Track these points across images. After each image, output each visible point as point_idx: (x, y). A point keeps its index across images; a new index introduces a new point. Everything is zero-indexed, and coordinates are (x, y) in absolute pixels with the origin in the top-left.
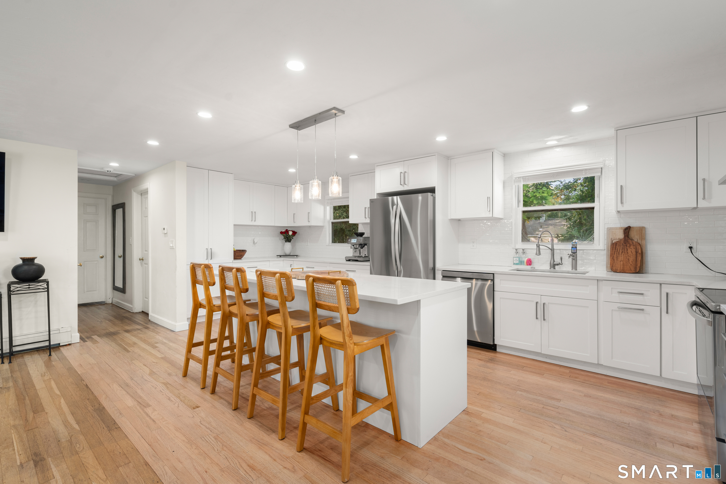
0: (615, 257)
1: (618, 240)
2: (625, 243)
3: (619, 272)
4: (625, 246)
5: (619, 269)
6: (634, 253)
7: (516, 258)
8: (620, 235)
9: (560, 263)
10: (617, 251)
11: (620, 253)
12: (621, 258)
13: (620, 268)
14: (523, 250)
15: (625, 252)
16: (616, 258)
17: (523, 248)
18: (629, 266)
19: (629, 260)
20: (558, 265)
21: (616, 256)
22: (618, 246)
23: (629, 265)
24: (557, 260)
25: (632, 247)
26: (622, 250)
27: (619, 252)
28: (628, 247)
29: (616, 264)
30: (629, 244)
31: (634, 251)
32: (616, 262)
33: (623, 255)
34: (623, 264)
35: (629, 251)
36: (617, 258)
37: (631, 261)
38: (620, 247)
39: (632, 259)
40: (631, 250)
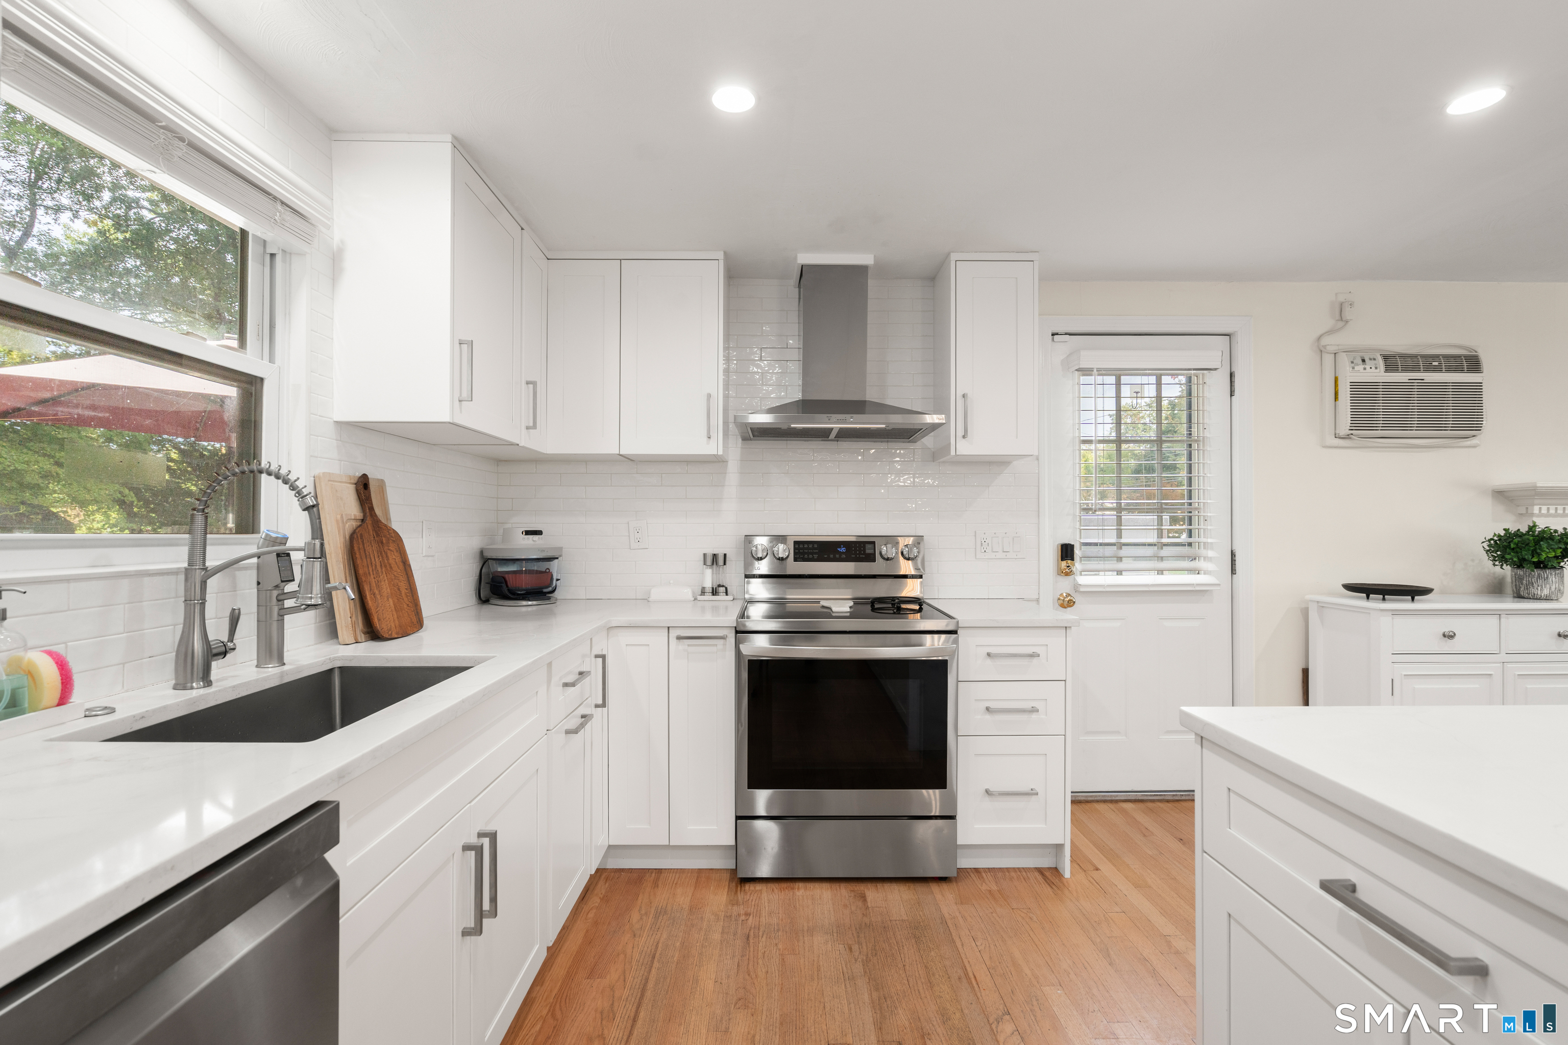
0: (375, 585)
1: (356, 524)
2: (378, 535)
3: (396, 636)
4: (380, 545)
5: (393, 626)
6: (402, 566)
8: (354, 507)
10: (372, 564)
11: (379, 567)
12: (386, 588)
13: (394, 620)
15: (385, 566)
16: (377, 589)
18: (407, 612)
19: (399, 589)
20: (224, 654)
21: (375, 581)
22: (369, 546)
23: (405, 606)
25: (392, 546)
26: (379, 557)
27: (376, 566)
28: (386, 548)
29: (383, 608)
30: (385, 536)
31: (398, 560)
32: (380, 601)
33: (385, 575)
34: (395, 608)
35: (391, 560)
36: (378, 586)
37: (403, 591)
38: (372, 549)
39: (403, 585)
40: (394, 557)
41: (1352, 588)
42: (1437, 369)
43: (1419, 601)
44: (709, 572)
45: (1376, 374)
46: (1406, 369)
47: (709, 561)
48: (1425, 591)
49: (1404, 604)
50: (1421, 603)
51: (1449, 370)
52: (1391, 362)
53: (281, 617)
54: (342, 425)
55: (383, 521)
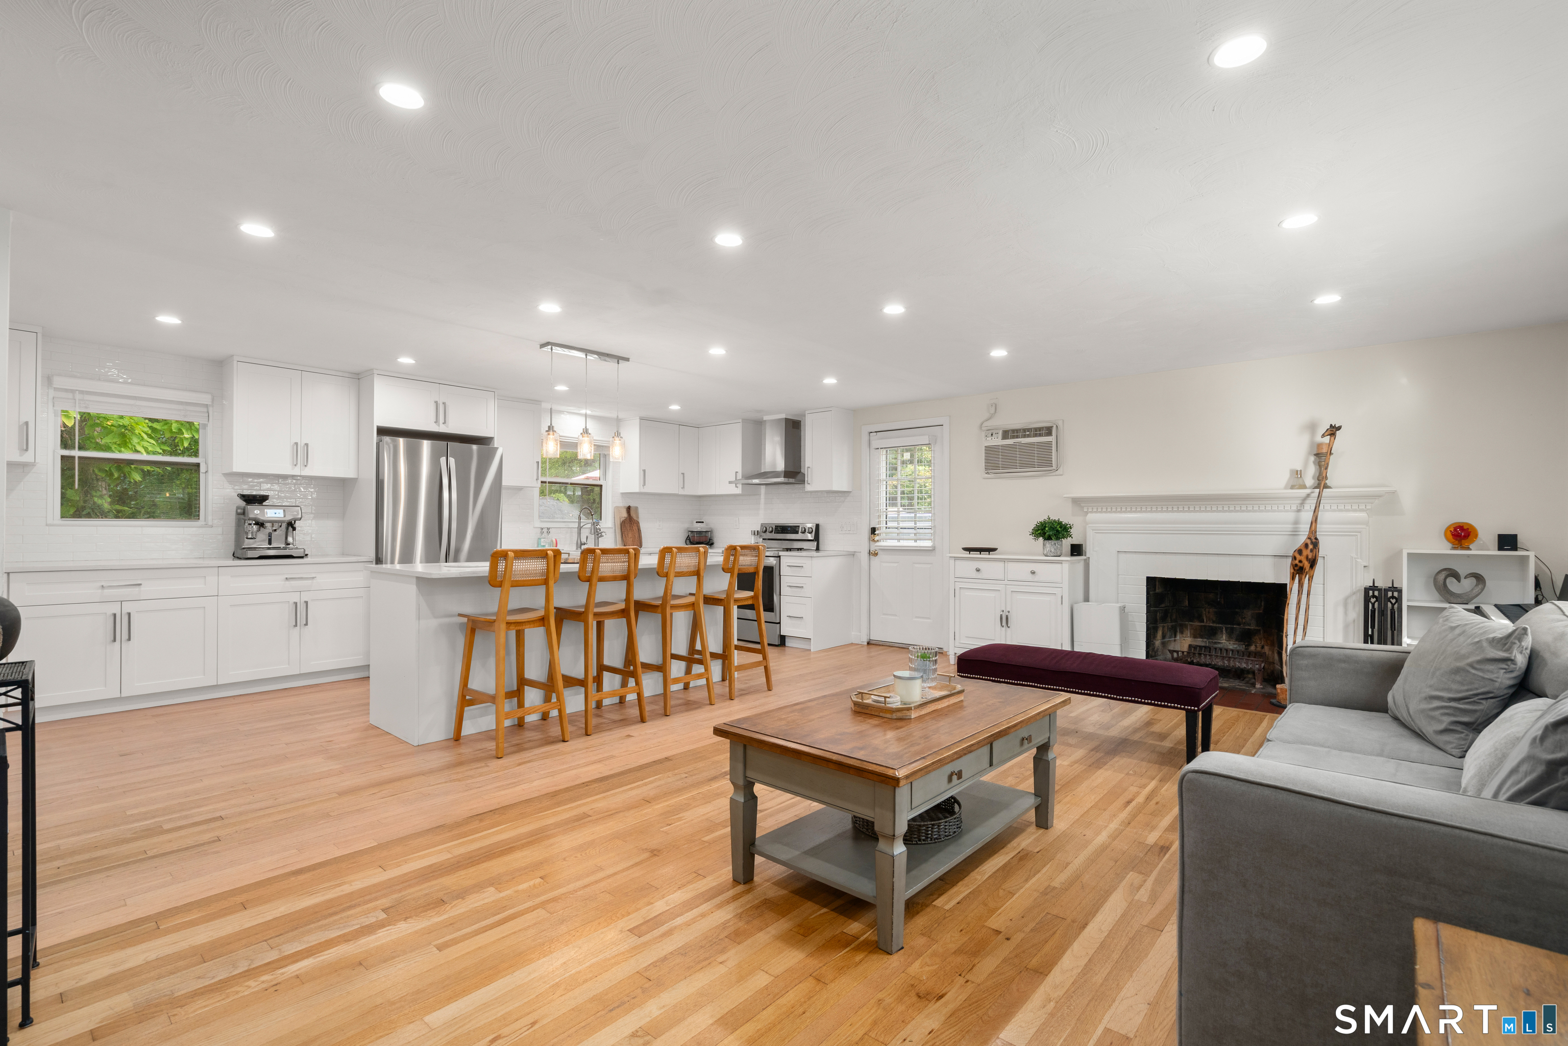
1: (624, 519)
2: (630, 521)
4: (631, 524)
6: (637, 530)
7: (544, 539)
8: (625, 515)
9: (585, 542)
10: (624, 527)
11: (629, 530)
12: (630, 535)
14: (548, 529)
15: (631, 530)
17: (549, 526)
20: (584, 544)
23: (636, 541)
24: (584, 540)
25: (635, 525)
26: (630, 527)
28: (633, 525)
30: (633, 522)
31: (637, 528)
32: (627, 538)
33: (631, 532)
34: (632, 541)
35: (634, 528)
36: (627, 535)
37: (636, 537)
38: (627, 526)
39: (637, 535)
40: (635, 528)
41: (966, 549)
42: (1029, 436)
43: (992, 554)
44: (753, 537)
45: (998, 441)
46: (1013, 437)
47: (753, 534)
48: (994, 550)
49: (984, 555)
50: (992, 555)
51: (1036, 435)
52: (1006, 434)
53: (598, 538)
54: (622, 494)
55: (635, 518)
